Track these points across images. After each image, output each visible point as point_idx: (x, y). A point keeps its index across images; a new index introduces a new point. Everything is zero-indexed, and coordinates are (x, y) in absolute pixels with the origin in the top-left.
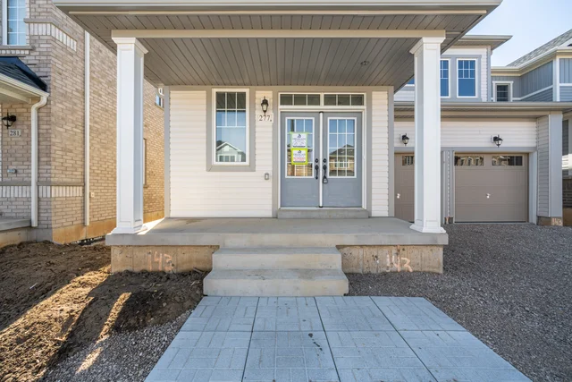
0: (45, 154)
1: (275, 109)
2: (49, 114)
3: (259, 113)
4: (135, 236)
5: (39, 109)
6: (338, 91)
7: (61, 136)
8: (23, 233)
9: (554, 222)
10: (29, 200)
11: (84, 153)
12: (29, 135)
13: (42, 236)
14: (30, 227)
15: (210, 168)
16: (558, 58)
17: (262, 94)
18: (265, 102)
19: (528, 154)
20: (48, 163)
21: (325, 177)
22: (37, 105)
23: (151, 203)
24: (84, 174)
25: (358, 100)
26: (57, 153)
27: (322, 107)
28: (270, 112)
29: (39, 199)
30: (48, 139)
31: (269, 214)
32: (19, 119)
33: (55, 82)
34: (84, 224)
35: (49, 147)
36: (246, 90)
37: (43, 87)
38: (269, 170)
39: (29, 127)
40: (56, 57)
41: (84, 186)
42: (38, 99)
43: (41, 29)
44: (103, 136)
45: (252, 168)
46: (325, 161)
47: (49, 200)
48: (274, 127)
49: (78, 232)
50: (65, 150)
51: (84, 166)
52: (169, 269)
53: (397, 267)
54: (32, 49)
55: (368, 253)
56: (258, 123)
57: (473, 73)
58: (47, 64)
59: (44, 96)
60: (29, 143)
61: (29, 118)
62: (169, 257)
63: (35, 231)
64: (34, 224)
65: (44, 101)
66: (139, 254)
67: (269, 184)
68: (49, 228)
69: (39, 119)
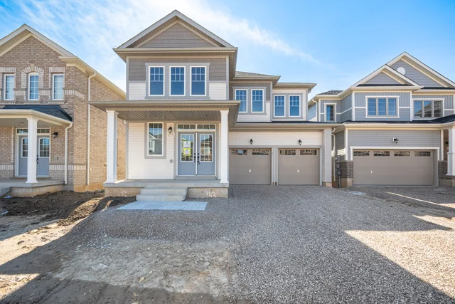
0: (71, 150)
1: (175, 131)
2: (73, 132)
3: (168, 133)
4: (114, 184)
5: (68, 130)
6: (204, 123)
7: (78, 141)
8: (61, 186)
9: (327, 185)
10: (63, 171)
11: (87, 149)
12: (64, 141)
13: (69, 188)
14: (64, 184)
15: (146, 157)
16: (354, 92)
17: (169, 125)
18: (170, 128)
19: (319, 149)
20: (72, 154)
21: (198, 162)
22: (68, 128)
23: (120, 174)
24: (87, 160)
25: (213, 127)
26: (76, 150)
27: (196, 130)
28: (173, 133)
29: (68, 171)
30: (72, 143)
31: (173, 178)
32: (59, 134)
33: (76, 116)
34: (86, 184)
35: (73, 147)
36: (163, 123)
37: (70, 119)
38: (173, 159)
39: (64, 138)
40: (77, 105)
41: (87, 165)
42: (69, 125)
43: (70, 92)
44: (95, 139)
45: (165, 157)
46: (198, 154)
47: (73, 172)
48: (175, 139)
49: (84, 187)
50: (79, 148)
51: (87, 155)
52: (126, 196)
53: (211, 196)
54: (66, 102)
55: (200, 190)
56: (167, 137)
57: (298, 103)
58: (72, 108)
59: (71, 123)
60: (64, 145)
61: (64, 133)
62: (126, 192)
63: (66, 186)
64: (66, 183)
65: (71, 126)
66: (115, 190)
67: (172, 164)
68: (72, 185)
69: (68, 134)
